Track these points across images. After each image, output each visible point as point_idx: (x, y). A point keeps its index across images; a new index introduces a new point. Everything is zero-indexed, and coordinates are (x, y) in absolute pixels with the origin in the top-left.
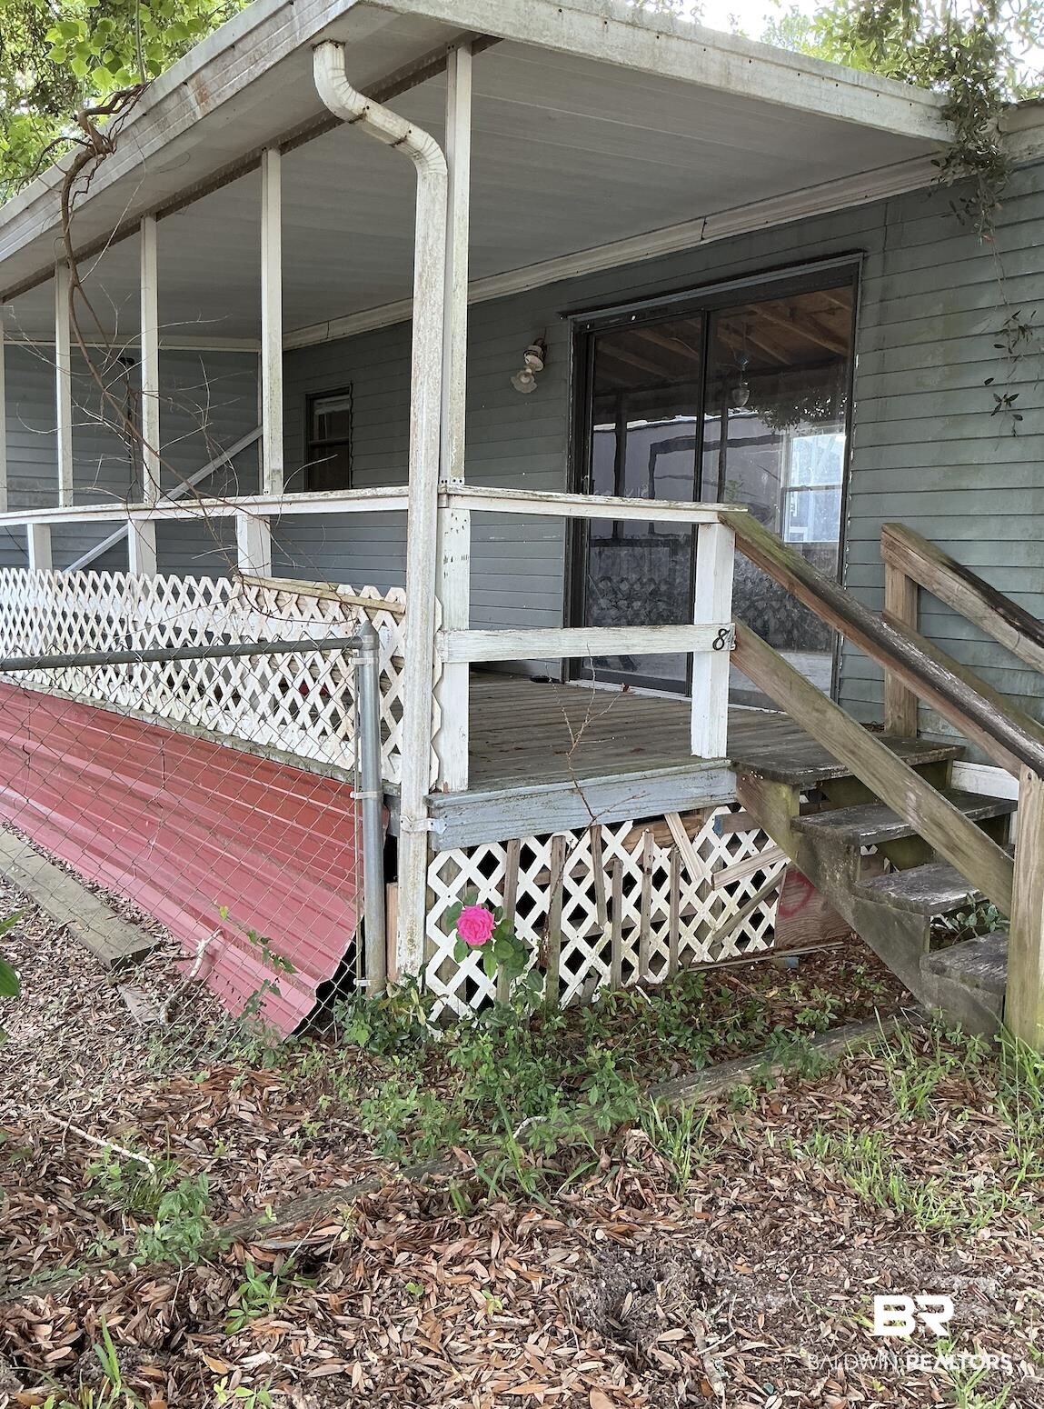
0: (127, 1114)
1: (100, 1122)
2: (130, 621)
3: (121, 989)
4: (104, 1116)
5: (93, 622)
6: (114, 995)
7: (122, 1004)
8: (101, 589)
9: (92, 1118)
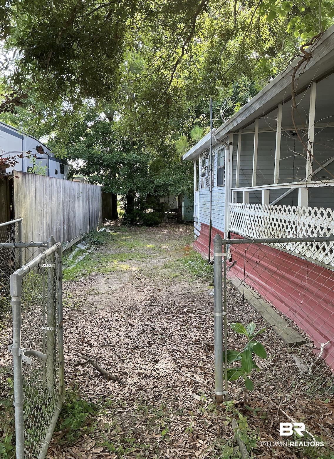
0: (300, 408)
1: (290, 409)
2: (297, 223)
3: (293, 355)
4: (291, 407)
5: (283, 222)
6: (290, 357)
7: (294, 361)
8: (287, 212)
9: (287, 407)
